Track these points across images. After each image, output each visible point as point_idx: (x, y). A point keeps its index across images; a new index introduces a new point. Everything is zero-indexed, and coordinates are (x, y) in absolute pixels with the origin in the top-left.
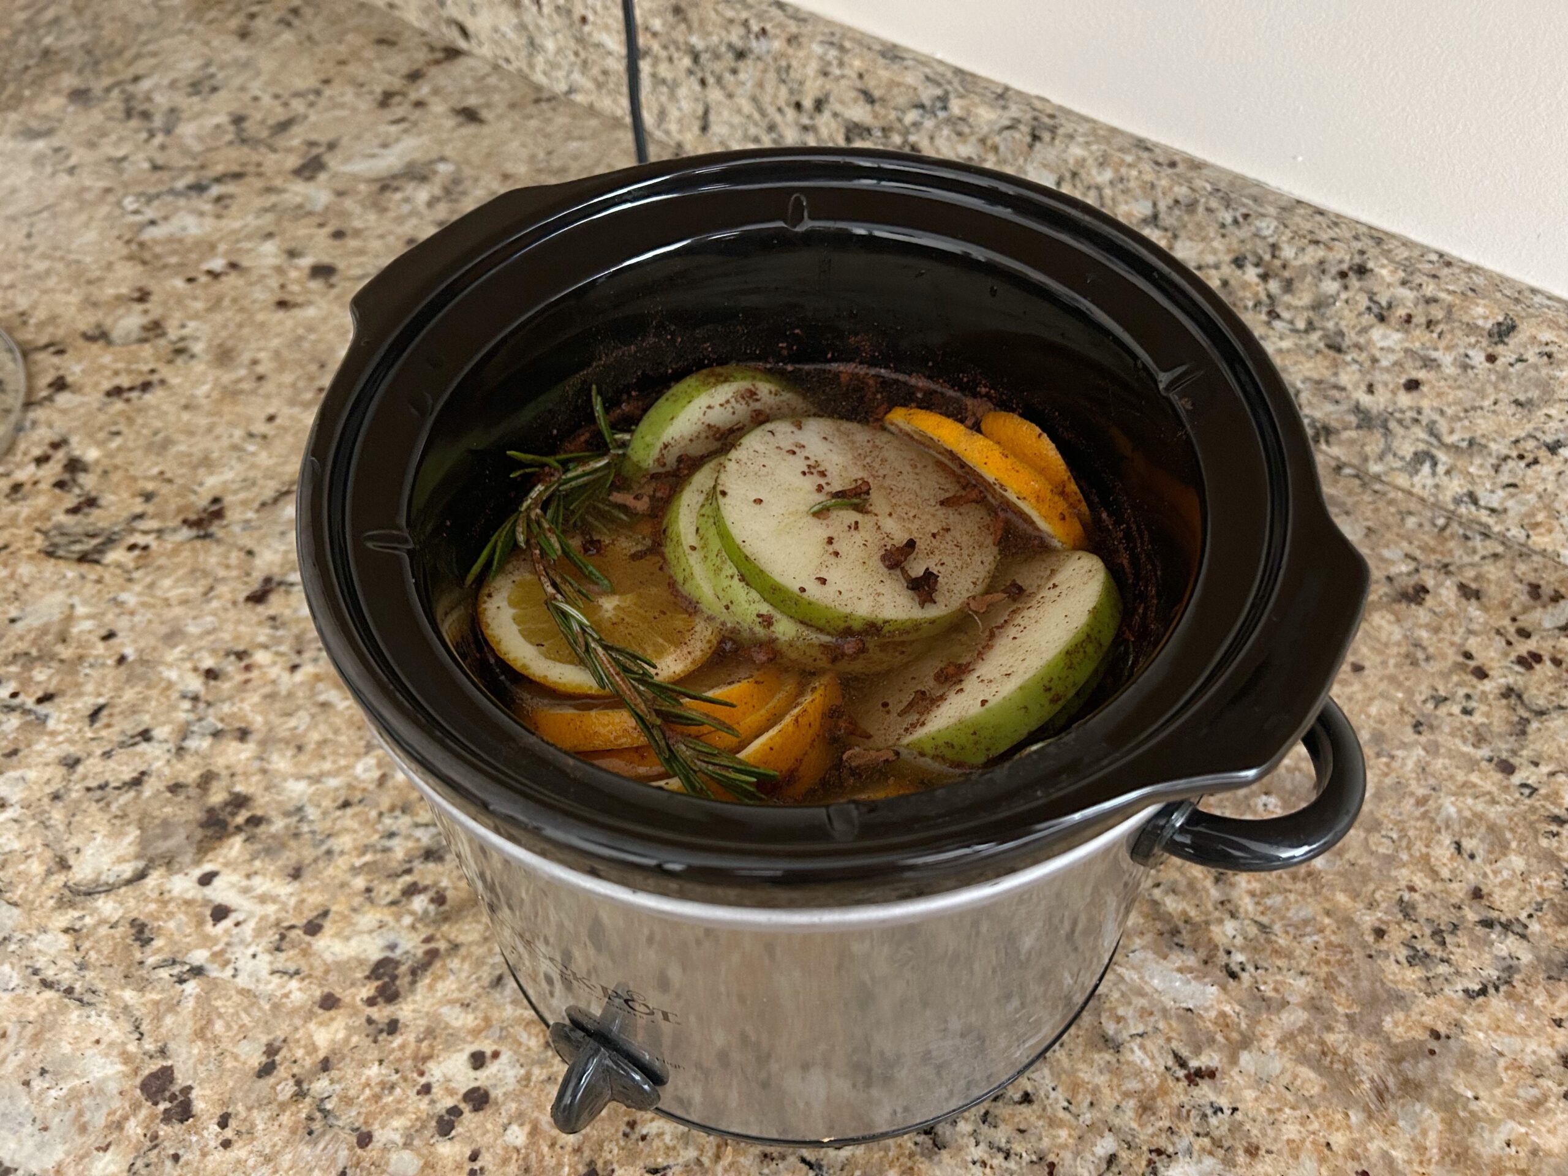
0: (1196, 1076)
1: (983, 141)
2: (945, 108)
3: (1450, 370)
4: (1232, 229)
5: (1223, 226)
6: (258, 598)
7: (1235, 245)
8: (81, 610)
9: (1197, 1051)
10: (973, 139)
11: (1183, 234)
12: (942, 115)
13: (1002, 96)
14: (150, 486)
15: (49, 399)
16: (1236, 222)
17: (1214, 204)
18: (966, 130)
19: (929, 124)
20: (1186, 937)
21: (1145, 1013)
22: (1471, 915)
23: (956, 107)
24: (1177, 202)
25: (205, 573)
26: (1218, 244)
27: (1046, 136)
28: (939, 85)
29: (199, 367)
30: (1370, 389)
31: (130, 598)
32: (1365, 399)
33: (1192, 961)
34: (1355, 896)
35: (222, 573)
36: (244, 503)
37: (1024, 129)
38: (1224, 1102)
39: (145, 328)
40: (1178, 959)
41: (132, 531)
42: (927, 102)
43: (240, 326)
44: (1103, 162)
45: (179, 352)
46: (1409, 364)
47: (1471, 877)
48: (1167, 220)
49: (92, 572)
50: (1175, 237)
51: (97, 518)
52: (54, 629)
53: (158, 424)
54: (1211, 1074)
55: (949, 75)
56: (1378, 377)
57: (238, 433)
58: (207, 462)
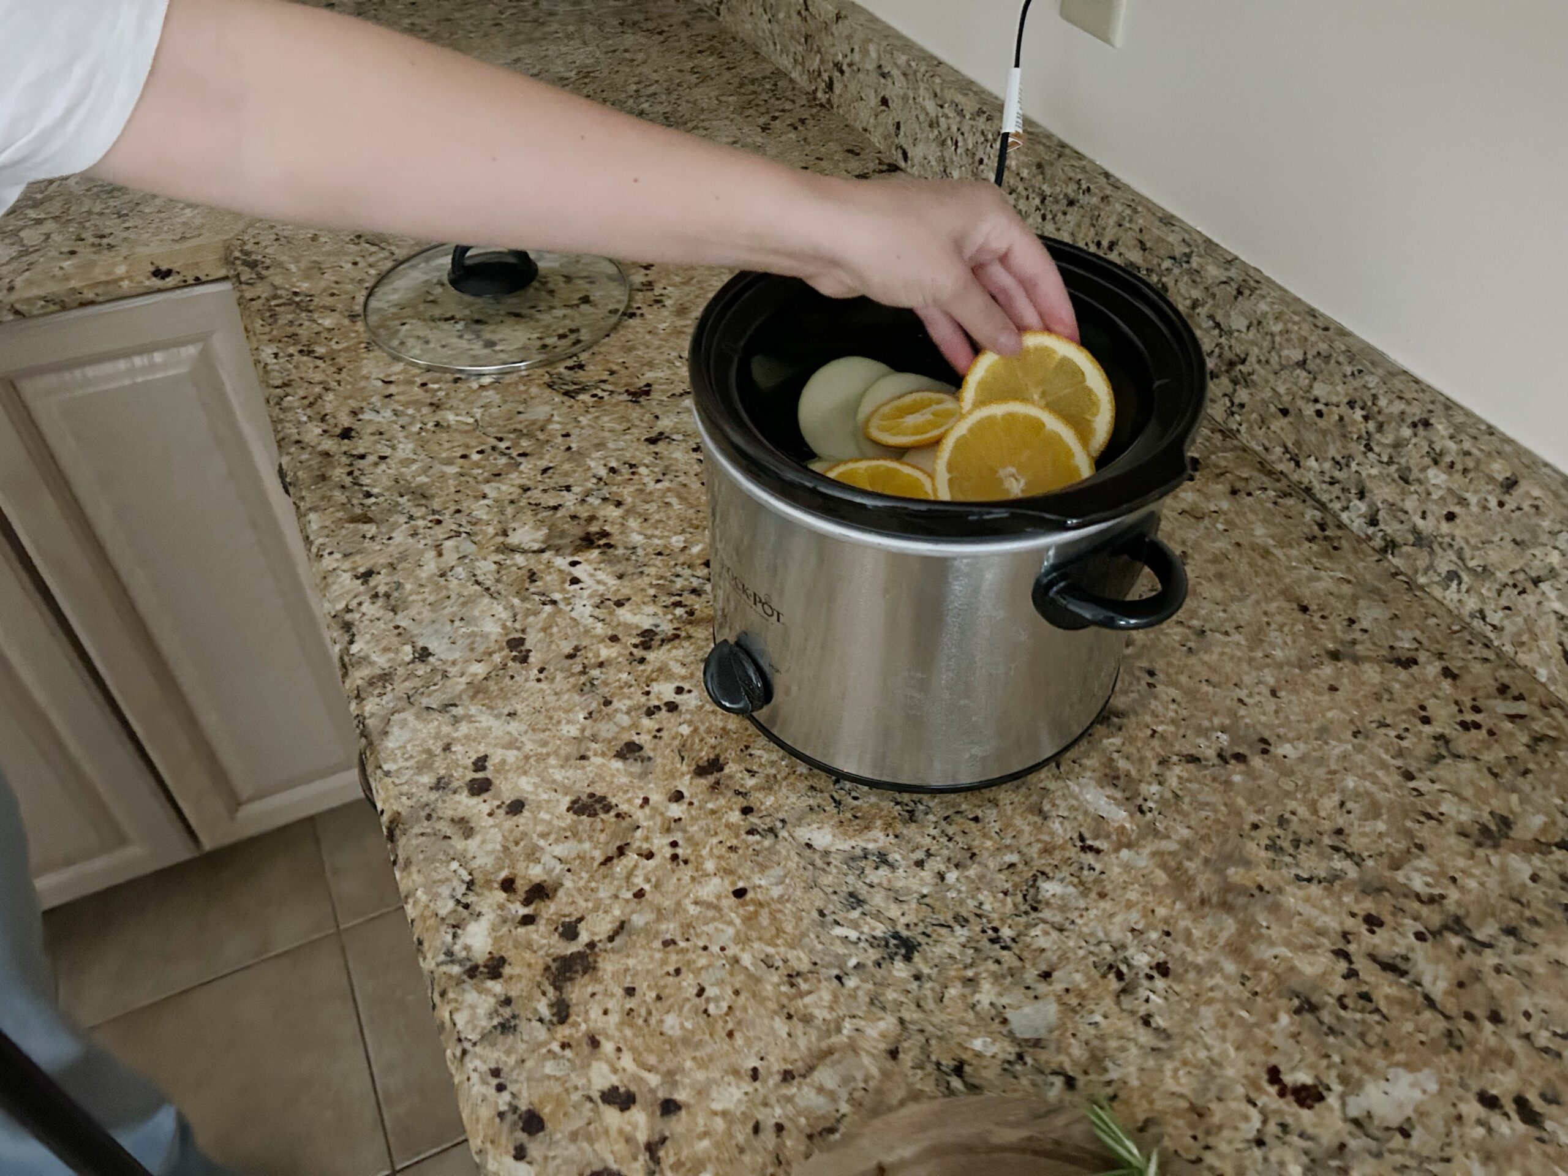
0: (1086, 849)
1: (1207, 289)
2: (1188, 262)
3: (1475, 509)
4: (1350, 379)
5: (1345, 376)
6: (652, 441)
7: (1351, 391)
8: (556, 418)
9: (1096, 837)
10: (1201, 287)
11: (1319, 377)
12: (1185, 266)
13: (1231, 261)
14: (615, 368)
15: (577, 306)
16: (1353, 374)
17: (1341, 359)
18: (1198, 280)
19: (1176, 271)
20: (1122, 782)
21: (1071, 808)
22: (1327, 841)
23: (1195, 262)
24: (1319, 353)
25: (628, 421)
26: (1340, 388)
27: (1247, 292)
28: (1189, 246)
29: (665, 313)
30: (1424, 516)
31: (584, 420)
32: (1420, 523)
33: (1119, 795)
34: (1250, 802)
35: (637, 423)
36: (663, 391)
37: (1234, 286)
38: (1098, 867)
39: (643, 284)
40: (1110, 791)
41: (597, 388)
42: (1177, 255)
43: (697, 297)
44: (1278, 318)
45: (657, 302)
46: (1449, 499)
47: (1341, 822)
48: (1311, 365)
49: (569, 402)
50: (1315, 379)
51: (581, 376)
52: (539, 424)
53: (631, 337)
54: (1098, 851)
55: (1200, 241)
56: (1431, 507)
57: (674, 354)
58: (651, 365)
